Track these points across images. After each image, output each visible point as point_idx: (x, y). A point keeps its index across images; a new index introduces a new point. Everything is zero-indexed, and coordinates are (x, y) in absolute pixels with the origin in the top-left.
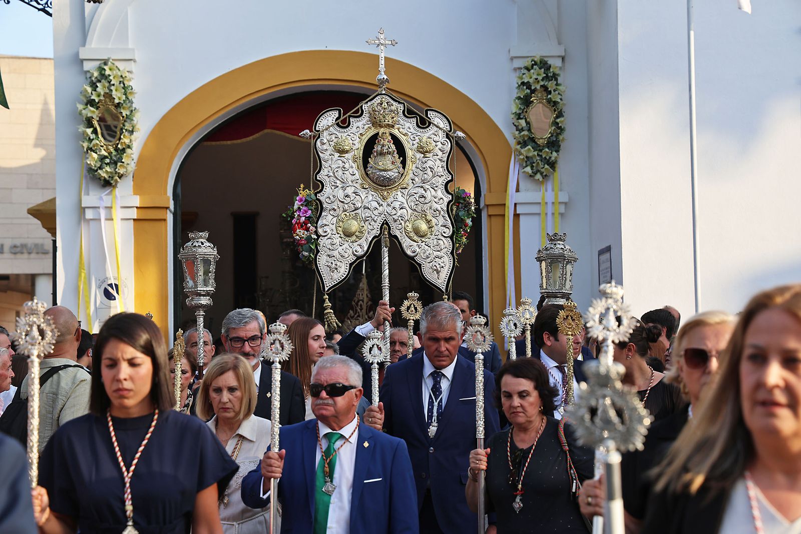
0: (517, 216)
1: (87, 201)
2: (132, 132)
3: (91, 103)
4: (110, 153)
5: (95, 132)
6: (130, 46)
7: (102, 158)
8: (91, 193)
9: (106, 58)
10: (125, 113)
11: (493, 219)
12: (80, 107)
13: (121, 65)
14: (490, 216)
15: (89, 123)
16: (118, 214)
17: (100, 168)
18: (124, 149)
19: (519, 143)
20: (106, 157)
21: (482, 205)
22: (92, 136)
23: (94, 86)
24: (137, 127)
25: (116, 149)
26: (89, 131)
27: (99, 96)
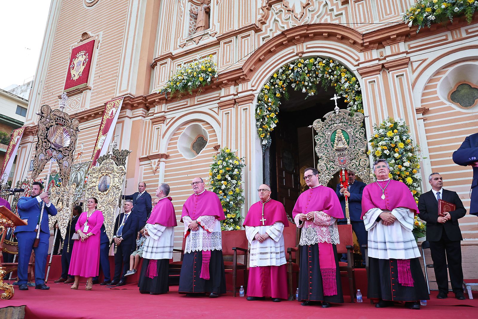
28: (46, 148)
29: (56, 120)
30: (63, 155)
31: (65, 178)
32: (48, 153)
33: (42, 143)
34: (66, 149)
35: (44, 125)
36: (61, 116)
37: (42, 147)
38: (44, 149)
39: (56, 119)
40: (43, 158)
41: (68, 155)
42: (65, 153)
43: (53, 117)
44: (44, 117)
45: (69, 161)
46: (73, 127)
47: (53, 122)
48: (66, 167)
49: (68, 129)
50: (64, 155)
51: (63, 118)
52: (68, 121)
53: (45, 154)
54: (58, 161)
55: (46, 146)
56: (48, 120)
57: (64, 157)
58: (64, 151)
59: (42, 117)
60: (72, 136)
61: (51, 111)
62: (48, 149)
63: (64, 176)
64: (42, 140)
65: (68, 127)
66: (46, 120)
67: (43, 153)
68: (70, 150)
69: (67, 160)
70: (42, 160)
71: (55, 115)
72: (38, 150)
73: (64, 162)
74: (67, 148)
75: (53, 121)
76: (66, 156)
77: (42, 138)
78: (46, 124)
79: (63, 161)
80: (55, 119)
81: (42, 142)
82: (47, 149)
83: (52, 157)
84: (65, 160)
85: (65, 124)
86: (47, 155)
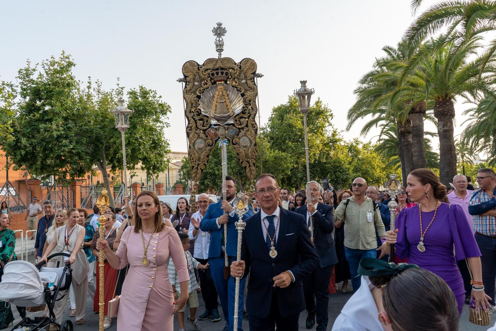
28: (203, 128)
29: (211, 78)
30: (237, 130)
31: (250, 166)
32: (209, 134)
33: (196, 123)
34: (242, 117)
35: (192, 94)
36: (217, 66)
37: (196, 130)
38: (201, 131)
39: (211, 76)
40: (202, 145)
41: (247, 126)
42: (241, 124)
43: (204, 75)
44: (189, 82)
45: (249, 136)
46: (244, 74)
47: (206, 84)
48: (246, 147)
49: (236, 82)
50: (239, 129)
51: (222, 69)
52: (233, 69)
53: (205, 138)
54: (231, 141)
55: (204, 125)
56: (196, 83)
57: (240, 132)
58: (238, 122)
59: (187, 83)
60: (248, 92)
61: (198, 68)
62: (209, 128)
63: (247, 162)
64: (194, 119)
65: (236, 80)
66: (194, 85)
67: (202, 138)
68: (249, 117)
69: (245, 135)
70: (200, 149)
71: (207, 70)
72: (191, 136)
73: (241, 140)
74: (242, 115)
75: (206, 81)
76: (243, 128)
77: (194, 116)
78: (196, 90)
79: (239, 138)
80: (208, 77)
81: (195, 121)
82: (207, 129)
83: (219, 138)
84: (242, 136)
85: (228, 78)
86: (209, 137)
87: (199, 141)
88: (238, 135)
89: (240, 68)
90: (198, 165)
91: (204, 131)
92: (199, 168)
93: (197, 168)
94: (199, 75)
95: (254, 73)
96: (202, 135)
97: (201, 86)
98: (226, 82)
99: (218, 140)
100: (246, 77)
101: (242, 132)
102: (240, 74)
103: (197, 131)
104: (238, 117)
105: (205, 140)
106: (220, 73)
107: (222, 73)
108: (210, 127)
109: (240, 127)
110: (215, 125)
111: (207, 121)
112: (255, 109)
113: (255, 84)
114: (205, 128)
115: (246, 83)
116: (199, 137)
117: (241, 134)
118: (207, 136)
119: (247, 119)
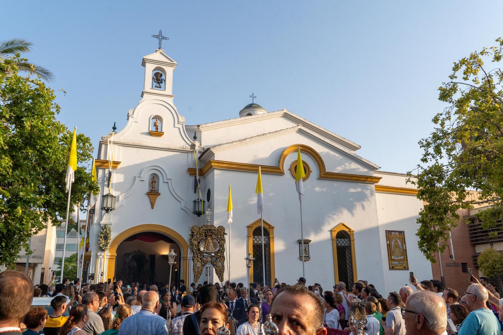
0: (189, 259)
1: (99, 254)
2: (110, 240)
3: (102, 233)
4: (105, 244)
5: (102, 239)
6: (111, 222)
7: (103, 245)
8: (100, 252)
9: (106, 224)
10: (109, 235)
11: (184, 260)
12: (99, 234)
13: (109, 226)
14: (183, 259)
15: (101, 237)
16: (106, 257)
17: (103, 247)
18: (108, 244)
19: (190, 245)
20: (104, 245)
21: (181, 257)
22: (102, 240)
23: (103, 230)
24: (111, 239)
25: (106, 243)
26: (101, 239)
27: (104, 232)
87: (198, 263)
88: (216, 261)
89: (218, 230)
90: (197, 275)
91: (201, 258)
92: (198, 276)
93: (197, 276)
94: (200, 232)
95: (224, 233)
96: (200, 261)
97: (200, 238)
98: (211, 236)
99: (207, 263)
100: (220, 234)
101: (218, 260)
102: (218, 233)
103: (198, 259)
104: (216, 252)
105: (201, 263)
106: (209, 232)
107: (210, 232)
108: (203, 257)
109: (217, 257)
110: (206, 256)
111: (202, 254)
112: (224, 249)
113: (224, 238)
114: (201, 257)
115: (221, 237)
116: (198, 261)
117: (217, 261)
118: (202, 261)
119: (220, 254)
